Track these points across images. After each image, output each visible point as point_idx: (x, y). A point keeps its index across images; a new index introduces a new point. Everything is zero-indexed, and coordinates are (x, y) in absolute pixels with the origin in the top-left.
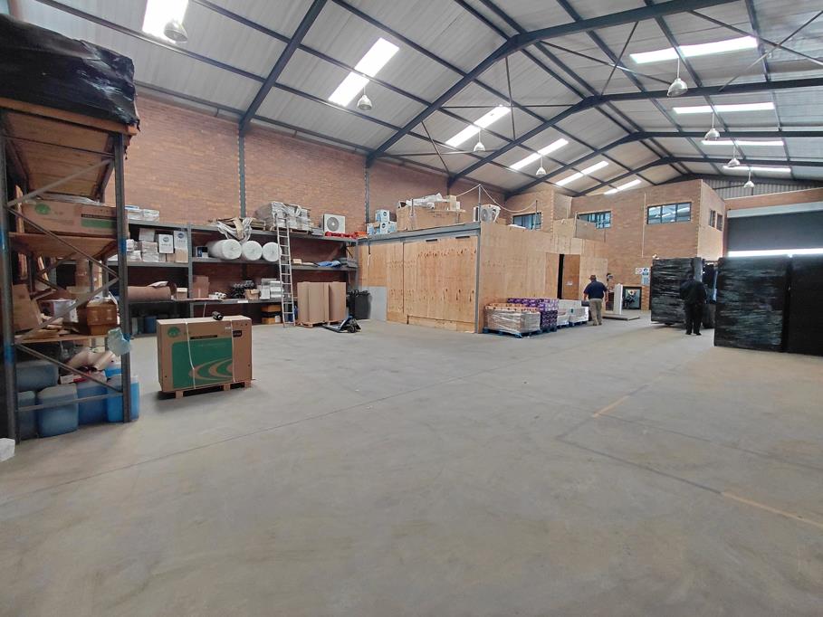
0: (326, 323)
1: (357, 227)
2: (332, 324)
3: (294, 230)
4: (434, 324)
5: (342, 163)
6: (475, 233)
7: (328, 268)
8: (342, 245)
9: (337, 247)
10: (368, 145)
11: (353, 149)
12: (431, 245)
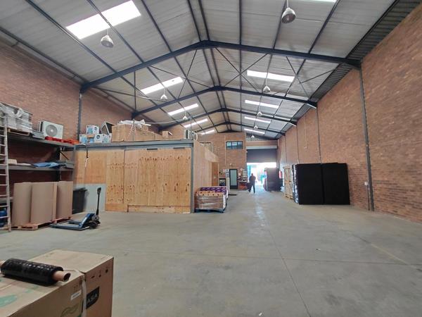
0: (53, 222)
1: (70, 135)
2: (58, 222)
3: (12, 130)
4: (155, 210)
5: (60, 84)
6: (188, 146)
7: (47, 169)
8: (56, 149)
9: (51, 150)
10: (84, 77)
11: (71, 75)
12: (151, 153)
